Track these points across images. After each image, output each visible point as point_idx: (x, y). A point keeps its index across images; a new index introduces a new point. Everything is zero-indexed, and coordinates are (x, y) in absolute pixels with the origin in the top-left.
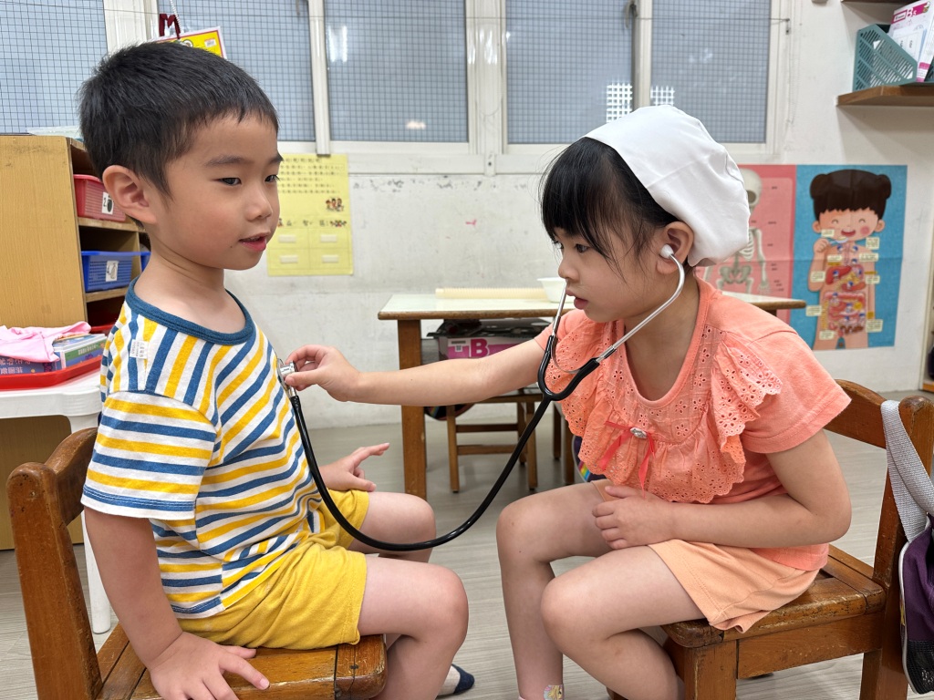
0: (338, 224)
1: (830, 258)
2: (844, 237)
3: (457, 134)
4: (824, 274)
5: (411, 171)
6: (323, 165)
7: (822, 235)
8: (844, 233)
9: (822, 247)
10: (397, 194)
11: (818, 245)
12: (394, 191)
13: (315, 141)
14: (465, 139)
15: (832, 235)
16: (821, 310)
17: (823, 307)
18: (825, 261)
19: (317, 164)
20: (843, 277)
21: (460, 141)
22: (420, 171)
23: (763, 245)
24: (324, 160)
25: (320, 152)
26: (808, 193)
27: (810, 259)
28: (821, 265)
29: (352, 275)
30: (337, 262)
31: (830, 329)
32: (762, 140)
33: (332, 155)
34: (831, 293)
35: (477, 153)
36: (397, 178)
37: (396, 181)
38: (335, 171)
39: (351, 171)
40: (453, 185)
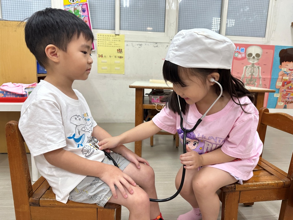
0: (121, 57)
1: (284, 78)
2: (290, 71)
3: (161, 29)
4: (282, 83)
5: (145, 41)
6: (117, 38)
7: (282, 70)
8: (290, 70)
9: (282, 74)
10: (140, 48)
11: (280, 73)
12: (139, 47)
13: (115, 30)
14: (163, 31)
15: (285, 70)
16: (279, 95)
17: (280, 94)
18: (282, 78)
19: (115, 38)
20: (288, 85)
21: (162, 32)
22: (148, 41)
23: (261, 72)
24: (117, 36)
25: (116, 34)
26: (278, 55)
27: (277, 78)
28: (281, 80)
29: (124, 74)
30: (119, 70)
31: (282, 102)
32: (264, 36)
33: (120, 35)
34: (284, 90)
35: (167, 36)
36: (140, 43)
37: (140, 44)
38: (121, 40)
39: (126, 40)
40: (158, 46)
